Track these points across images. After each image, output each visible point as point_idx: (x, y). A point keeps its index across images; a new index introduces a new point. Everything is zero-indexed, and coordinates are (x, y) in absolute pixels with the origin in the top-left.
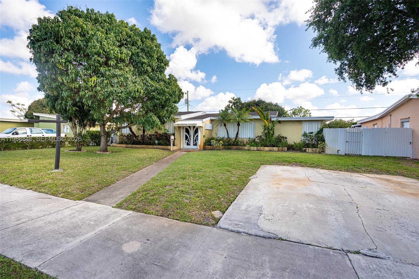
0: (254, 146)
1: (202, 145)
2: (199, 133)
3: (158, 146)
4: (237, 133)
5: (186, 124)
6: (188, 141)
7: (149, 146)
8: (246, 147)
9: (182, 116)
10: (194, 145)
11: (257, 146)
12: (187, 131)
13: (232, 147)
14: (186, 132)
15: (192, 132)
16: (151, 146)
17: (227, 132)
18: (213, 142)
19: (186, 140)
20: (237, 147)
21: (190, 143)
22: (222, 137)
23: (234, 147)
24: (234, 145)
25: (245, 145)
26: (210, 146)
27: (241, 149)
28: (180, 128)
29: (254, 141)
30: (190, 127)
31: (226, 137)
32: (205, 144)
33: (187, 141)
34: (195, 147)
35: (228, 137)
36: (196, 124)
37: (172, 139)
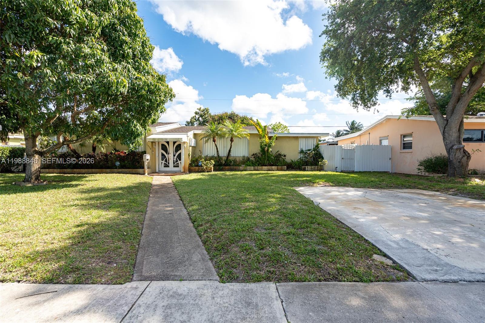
0: (250, 166)
1: (187, 166)
2: (183, 151)
3: (120, 170)
4: (230, 151)
5: (162, 139)
6: (166, 161)
7: (104, 170)
8: (241, 167)
9: (156, 127)
10: (174, 167)
11: (253, 166)
12: (164, 148)
13: (224, 167)
14: (162, 149)
15: (171, 149)
16: (108, 170)
17: (217, 149)
18: (202, 162)
19: (162, 160)
20: (230, 168)
21: (169, 163)
22: (211, 155)
23: (227, 167)
24: (227, 165)
25: (239, 165)
26: (197, 168)
27: (236, 169)
28: (154, 144)
29: (248, 159)
30: (168, 143)
31: (216, 155)
32: (190, 165)
33: (164, 162)
34: (176, 169)
35: (218, 155)
36: (182, 138)
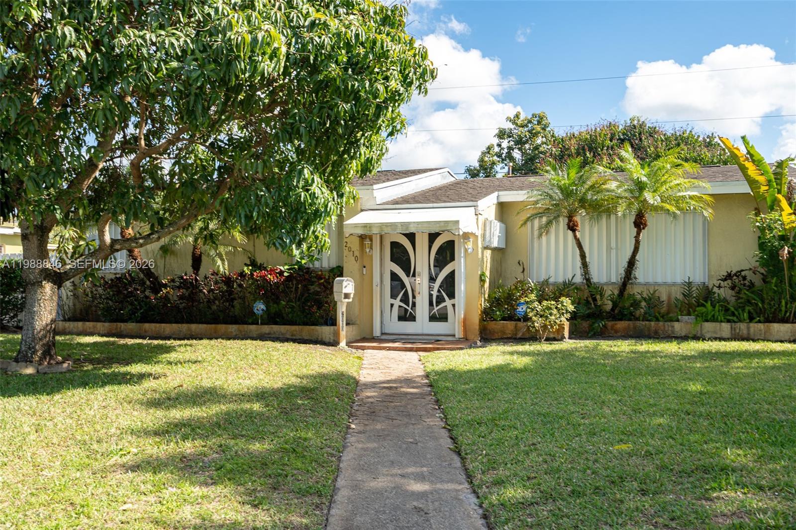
0: (714, 319)
1: (475, 319)
2: (460, 266)
3: (266, 329)
4: (632, 263)
5: (393, 225)
6: (405, 300)
7: (222, 328)
8: (677, 325)
9: (375, 187)
10: (433, 318)
11: (729, 321)
12: (400, 255)
13: (610, 324)
14: (392, 260)
15: (422, 259)
16: (233, 328)
17: (583, 256)
18: (528, 304)
19: (394, 296)
20: (635, 328)
21: (414, 304)
22: (560, 280)
23: (621, 325)
24: (621, 317)
25: (668, 318)
26: (510, 325)
27: (656, 332)
28: (367, 242)
29: (707, 294)
30: (411, 237)
31: (579, 279)
32: (487, 314)
33: (397, 302)
34: (438, 328)
35: (588, 280)
36: (457, 222)
37: (347, 296)
